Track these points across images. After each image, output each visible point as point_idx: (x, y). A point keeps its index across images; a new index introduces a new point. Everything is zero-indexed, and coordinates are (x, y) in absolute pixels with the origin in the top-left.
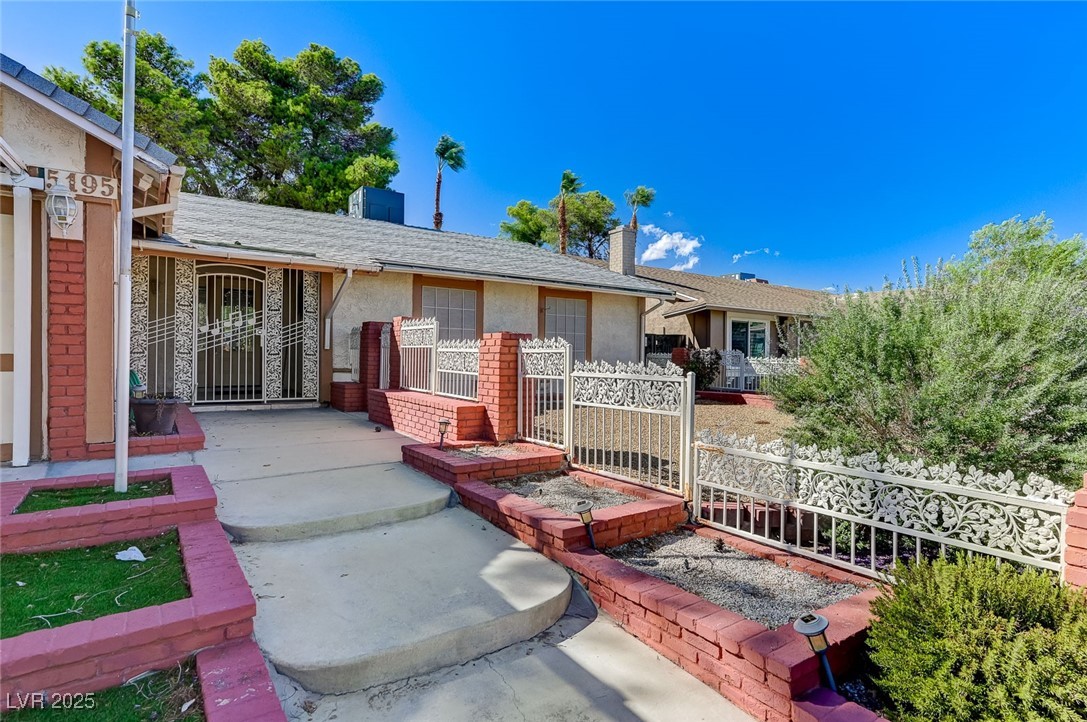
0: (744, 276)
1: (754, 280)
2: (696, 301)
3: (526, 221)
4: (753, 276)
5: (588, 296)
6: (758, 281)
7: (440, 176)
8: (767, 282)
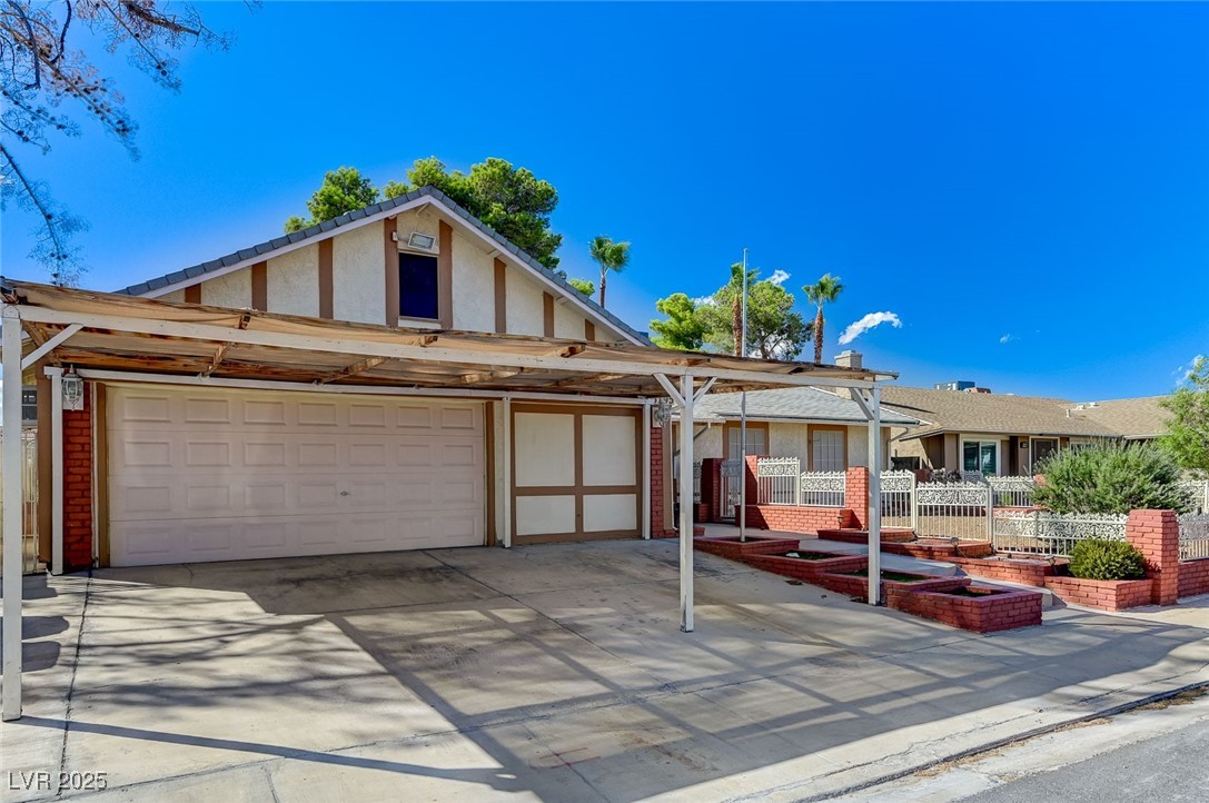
0: (962, 386)
1: (974, 390)
2: (931, 426)
3: (680, 320)
4: (971, 385)
5: (844, 428)
6: (980, 390)
7: (604, 281)
8: (989, 391)
